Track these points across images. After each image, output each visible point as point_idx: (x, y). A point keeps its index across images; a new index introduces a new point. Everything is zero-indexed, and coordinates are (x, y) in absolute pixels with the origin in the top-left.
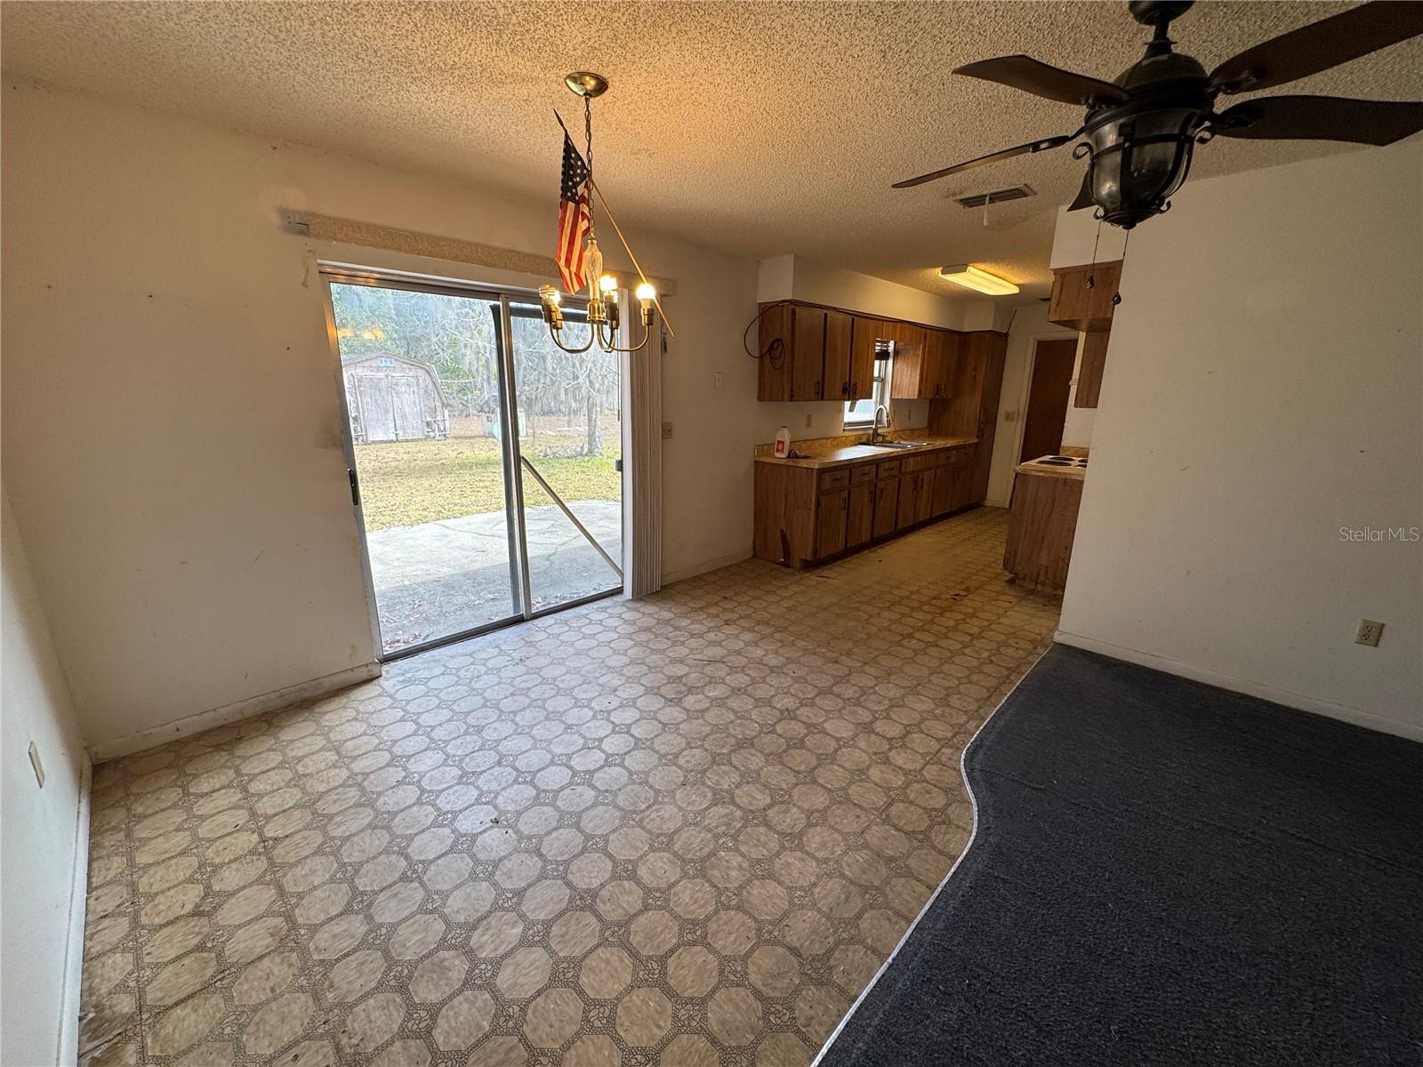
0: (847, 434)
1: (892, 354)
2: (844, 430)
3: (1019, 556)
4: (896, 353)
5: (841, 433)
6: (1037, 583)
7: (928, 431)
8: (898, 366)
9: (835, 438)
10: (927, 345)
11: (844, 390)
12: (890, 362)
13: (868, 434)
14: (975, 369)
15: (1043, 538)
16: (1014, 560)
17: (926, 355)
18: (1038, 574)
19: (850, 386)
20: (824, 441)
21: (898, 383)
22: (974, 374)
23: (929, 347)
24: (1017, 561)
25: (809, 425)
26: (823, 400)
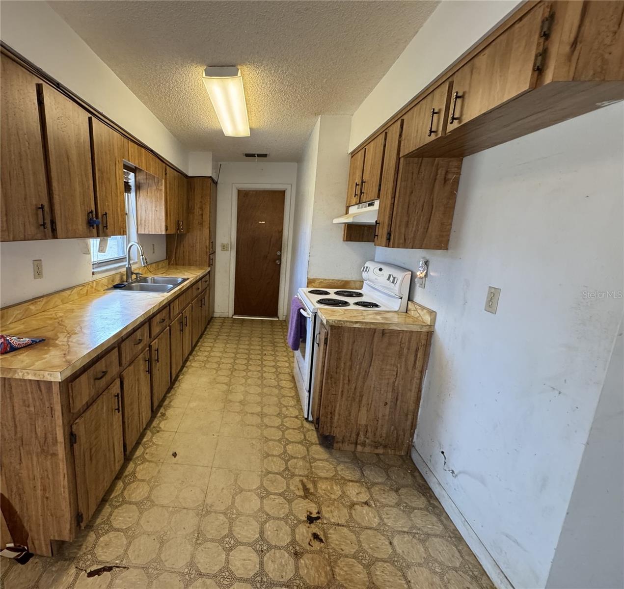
0: (97, 277)
1: (133, 188)
2: (93, 273)
3: (336, 418)
4: (138, 187)
5: (90, 278)
6: (356, 444)
7: (167, 262)
8: (141, 200)
9: (83, 285)
10: (168, 182)
11: (90, 223)
12: (133, 194)
13: (122, 275)
14: (201, 208)
15: (361, 396)
16: (332, 423)
17: (168, 190)
18: (358, 435)
19: (97, 217)
20: (68, 292)
21: (144, 218)
22: (200, 213)
23: (170, 183)
24: (335, 424)
25: (38, 273)
26: (55, 236)
